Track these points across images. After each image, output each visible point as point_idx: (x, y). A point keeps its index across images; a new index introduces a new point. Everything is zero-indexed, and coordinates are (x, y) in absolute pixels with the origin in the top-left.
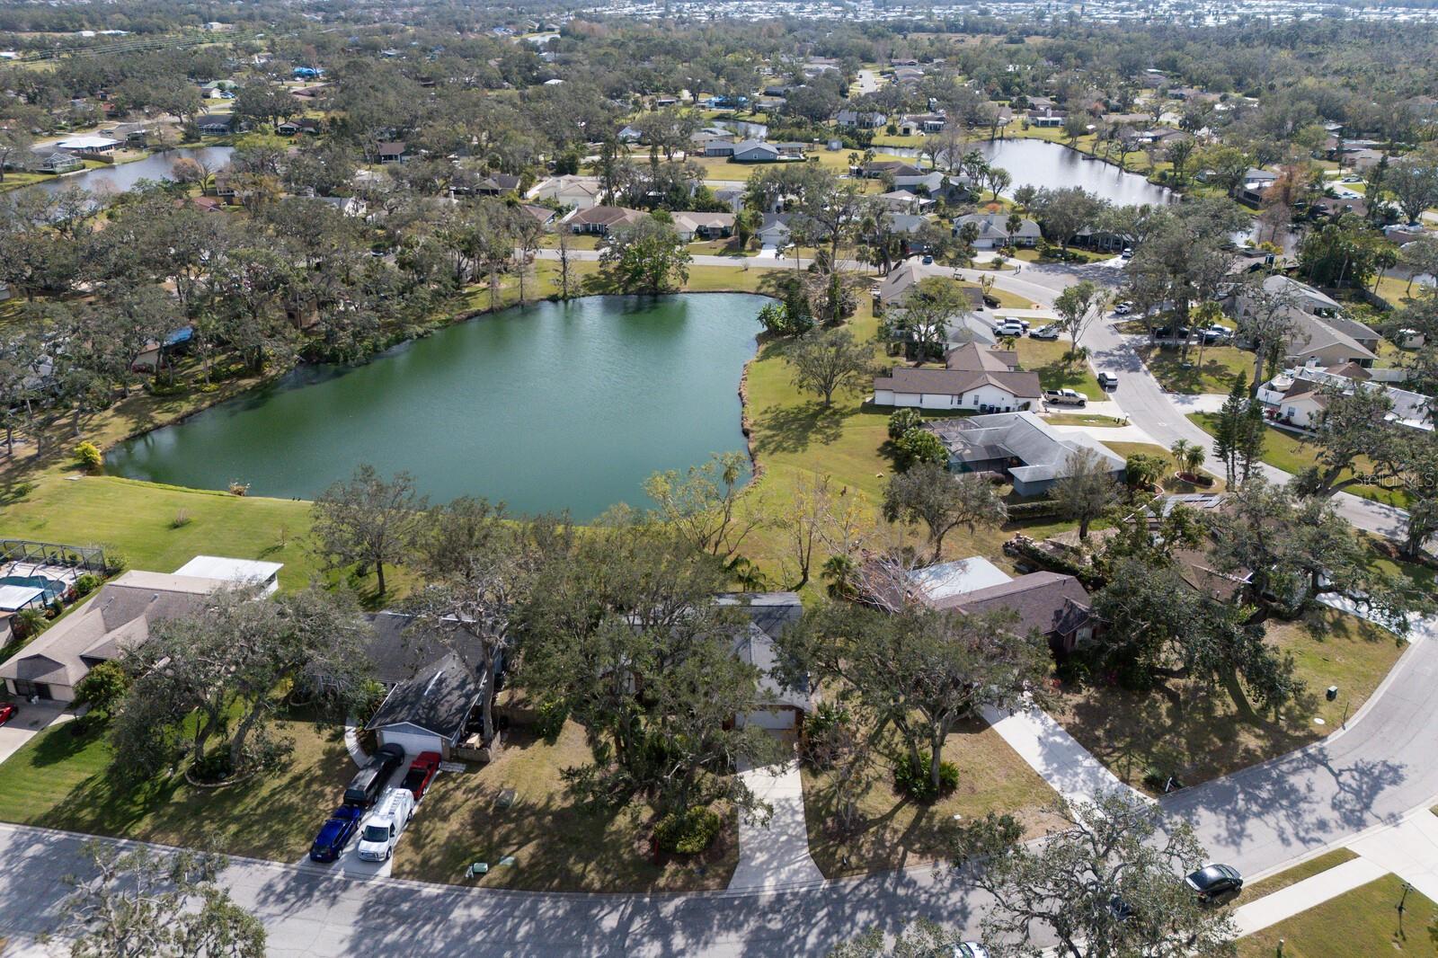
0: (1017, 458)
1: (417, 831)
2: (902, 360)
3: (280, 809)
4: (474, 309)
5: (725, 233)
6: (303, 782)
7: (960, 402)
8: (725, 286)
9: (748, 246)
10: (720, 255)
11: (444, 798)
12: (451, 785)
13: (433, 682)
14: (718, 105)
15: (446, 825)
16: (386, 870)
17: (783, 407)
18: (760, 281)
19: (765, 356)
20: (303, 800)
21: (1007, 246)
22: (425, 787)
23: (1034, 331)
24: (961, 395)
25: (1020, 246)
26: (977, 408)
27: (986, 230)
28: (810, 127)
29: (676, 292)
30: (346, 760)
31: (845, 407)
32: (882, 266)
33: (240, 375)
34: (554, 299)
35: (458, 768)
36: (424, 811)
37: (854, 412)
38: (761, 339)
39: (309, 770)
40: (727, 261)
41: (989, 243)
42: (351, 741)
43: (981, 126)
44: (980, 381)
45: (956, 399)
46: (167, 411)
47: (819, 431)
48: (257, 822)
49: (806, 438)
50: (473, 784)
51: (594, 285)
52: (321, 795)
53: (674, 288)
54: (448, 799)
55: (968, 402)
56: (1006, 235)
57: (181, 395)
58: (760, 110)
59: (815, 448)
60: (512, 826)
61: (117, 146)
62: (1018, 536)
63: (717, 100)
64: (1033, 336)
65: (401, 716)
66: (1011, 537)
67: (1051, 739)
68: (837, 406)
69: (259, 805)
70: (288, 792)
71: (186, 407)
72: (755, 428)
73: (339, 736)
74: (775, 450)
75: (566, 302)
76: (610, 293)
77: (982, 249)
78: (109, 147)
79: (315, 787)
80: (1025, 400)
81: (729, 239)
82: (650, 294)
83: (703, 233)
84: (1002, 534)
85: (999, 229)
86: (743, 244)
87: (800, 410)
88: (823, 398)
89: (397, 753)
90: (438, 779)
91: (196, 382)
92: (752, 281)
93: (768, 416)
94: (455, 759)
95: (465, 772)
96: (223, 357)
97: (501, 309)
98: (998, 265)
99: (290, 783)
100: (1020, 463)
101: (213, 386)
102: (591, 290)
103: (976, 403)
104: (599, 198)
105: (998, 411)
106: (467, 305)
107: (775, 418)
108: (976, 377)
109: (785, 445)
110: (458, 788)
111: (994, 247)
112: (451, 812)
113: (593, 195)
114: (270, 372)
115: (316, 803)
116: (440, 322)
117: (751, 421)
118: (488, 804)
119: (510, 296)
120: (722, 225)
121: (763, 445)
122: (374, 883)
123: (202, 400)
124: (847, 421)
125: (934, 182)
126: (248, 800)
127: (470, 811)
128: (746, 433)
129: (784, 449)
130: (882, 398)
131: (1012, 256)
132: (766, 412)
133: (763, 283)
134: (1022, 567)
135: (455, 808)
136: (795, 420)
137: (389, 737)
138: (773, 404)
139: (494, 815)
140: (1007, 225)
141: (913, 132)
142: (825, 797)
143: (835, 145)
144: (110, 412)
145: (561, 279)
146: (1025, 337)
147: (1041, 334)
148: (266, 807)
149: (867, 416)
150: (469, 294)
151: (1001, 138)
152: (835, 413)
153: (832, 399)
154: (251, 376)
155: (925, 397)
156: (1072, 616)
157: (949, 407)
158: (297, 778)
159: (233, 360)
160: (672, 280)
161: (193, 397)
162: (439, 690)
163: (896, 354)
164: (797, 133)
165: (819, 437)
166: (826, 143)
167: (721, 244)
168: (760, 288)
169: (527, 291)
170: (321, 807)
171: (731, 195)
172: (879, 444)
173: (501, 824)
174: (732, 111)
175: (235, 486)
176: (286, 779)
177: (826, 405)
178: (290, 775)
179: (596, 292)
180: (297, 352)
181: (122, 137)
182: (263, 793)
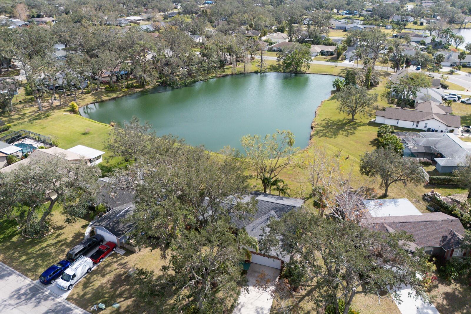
0: (441, 154)
1: (88, 279)
2: (394, 106)
3: (45, 254)
4: (226, 73)
5: (332, 54)
6: (61, 243)
7: (417, 126)
8: (325, 72)
9: (340, 59)
10: (327, 61)
11: (108, 265)
12: (115, 260)
13: (123, 211)
14: (346, 14)
15: (102, 279)
16: (66, 295)
17: (332, 119)
18: (340, 71)
19: (333, 98)
20: (56, 252)
21: (457, 66)
22: (103, 258)
23: (464, 100)
24: (418, 122)
25: (464, 66)
26: (426, 129)
27: (448, 58)
28: (380, 21)
29: (304, 73)
30: (81, 237)
31: (361, 122)
32: (396, 69)
33: (136, 87)
34: (256, 72)
35: (122, 252)
36: (97, 269)
37: (364, 125)
38: (333, 92)
39: (65, 239)
40: (330, 63)
41: (449, 64)
42: (88, 230)
43: (456, 24)
44: (429, 117)
45: (415, 124)
46: (108, 96)
47: (345, 131)
48: (33, 257)
49: (338, 132)
50: (124, 261)
51: (274, 69)
52: (63, 251)
53: (304, 72)
54: (110, 266)
55: (421, 126)
56: (458, 61)
57: (114, 91)
58: (362, 16)
59: (341, 138)
60: (128, 287)
61: (143, 20)
62: (432, 192)
63: (345, 12)
64: (462, 102)
66: (429, 192)
68: (357, 121)
69: (40, 250)
70: (53, 247)
71: (114, 95)
72: (316, 126)
73: (84, 227)
74: (322, 136)
75: (261, 73)
76: (278, 72)
77: (445, 66)
78: (140, 20)
79: (63, 247)
80: (451, 128)
81: (333, 56)
82: (294, 73)
83: (323, 53)
84: (424, 189)
85: (455, 58)
86: (338, 58)
87: (339, 121)
88: (350, 117)
89: (101, 239)
90: (110, 256)
91: (122, 88)
92: (337, 71)
93: (324, 122)
94: (122, 247)
95: (124, 255)
96: (135, 81)
97: (236, 74)
98: (452, 73)
99: (56, 243)
100: (442, 156)
101: (126, 90)
102: (271, 70)
103: (426, 127)
104: (287, 40)
105: (437, 131)
106: (224, 72)
107: (327, 123)
108: (429, 115)
109: (327, 134)
110: (116, 262)
111: (451, 66)
112: (107, 274)
113: (285, 39)
114: (147, 87)
115: (59, 255)
116: (212, 77)
117: (316, 123)
118: (125, 273)
119: (241, 70)
120: (331, 50)
121: (317, 133)
122: (58, 300)
123: (120, 94)
124: (359, 128)
125: (428, 41)
126: (37, 247)
127: (115, 275)
128: (312, 128)
129: (326, 136)
130: (379, 120)
131: (459, 70)
132: (324, 120)
133: (341, 72)
134: (432, 209)
135: (111, 271)
136: (336, 124)
138: (327, 118)
139: (124, 280)
140: (459, 56)
141: (425, 24)
143: (389, 27)
144: (90, 94)
145: (260, 65)
146: (459, 102)
147: (466, 102)
148: (41, 252)
149: (370, 127)
150: (226, 68)
152: (355, 124)
153: (355, 118)
154: (140, 88)
155: (400, 121)
156: (452, 240)
157: (412, 127)
158: (59, 242)
159: (137, 82)
160: (303, 69)
161: (118, 92)
162: (124, 215)
163: (392, 103)
164: (374, 23)
165: (344, 133)
166: (385, 26)
167: (329, 57)
168: (340, 74)
169: (246, 69)
170: (60, 257)
171: (338, 41)
172: (372, 140)
173: (124, 285)
174: (351, 16)
175: (112, 123)
176: (55, 241)
177: (352, 120)
178: (58, 239)
179: (273, 71)
180: (159, 82)
181: (145, 17)
182: (44, 245)
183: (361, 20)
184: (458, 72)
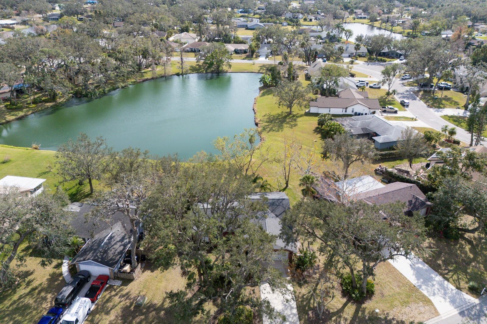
0: (375, 133)
1: (92, 320)
2: (319, 96)
3: (23, 306)
4: (146, 78)
5: (245, 52)
6: (37, 291)
7: (346, 111)
8: (246, 70)
9: (254, 56)
10: (244, 59)
11: (108, 301)
12: (113, 293)
13: (107, 238)
14: (241, 12)
15: (107, 317)
17: (272, 114)
18: (259, 68)
19: (263, 95)
20: (35, 302)
21: (355, 56)
22: (99, 295)
23: (372, 85)
24: (346, 108)
25: (360, 56)
26: (353, 114)
27: (346, 50)
28: (275, 19)
29: (227, 72)
30: (61, 278)
31: (298, 114)
32: (307, 62)
33: (46, 101)
34: (178, 75)
35: (118, 283)
36: (97, 308)
37: (301, 116)
38: (261, 89)
39: (40, 285)
40: (246, 61)
41: (347, 55)
42: (65, 269)
43: (338, 19)
44: (354, 103)
45: (344, 110)
46: (13, 115)
47: (288, 123)
48: (8, 315)
49: (282, 126)
50: (124, 292)
51: (194, 70)
52: (45, 299)
53: (225, 71)
54: (111, 301)
55: (349, 112)
56: (354, 51)
57: (20, 109)
58: (257, 14)
59: (287, 130)
60: (143, 317)
61: (17, 24)
62: (380, 166)
63: (241, 10)
64: (371, 87)
65: (88, 257)
66: (377, 166)
67: (417, 266)
68: (294, 113)
69: (11, 305)
70: (28, 297)
71: (21, 114)
72: (260, 122)
73: (59, 266)
74: (269, 131)
75: (183, 76)
76: (200, 73)
77: (345, 57)
78: (14, 24)
79: (43, 294)
80: (373, 111)
81: (247, 54)
82: (216, 73)
83: (237, 52)
84: (372, 165)
85: (352, 50)
86: (252, 55)
87: (279, 115)
88: (289, 110)
89: (87, 275)
90: (106, 290)
91: (27, 104)
92: (256, 68)
93: (266, 117)
94: (116, 278)
95: (121, 285)
96: (41, 95)
97: (157, 78)
98: (352, 62)
99: (30, 292)
100: (377, 135)
101: (34, 106)
102: (193, 71)
103: (353, 111)
104: (197, 40)
105: (362, 114)
106: (143, 76)
107: (269, 118)
108: (352, 101)
109: (274, 129)
110: (116, 295)
111: (349, 56)
112: (111, 309)
113: (195, 39)
114: (59, 101)
115: (42, 304)
116: (132, 82)
117: (259, 119)
118: (131, 304)
119: (160, 73)
120: (244, 49)
121: (264, 129)
123: (28, 111)
124: (299, 119)
125: (324, 34)
126: (6, 302)
127: (122, 308)
128: (257, 124)
129: (273, 131)
130: (313, 110)
131: (357, 60)
132: (265, 116)
133: (261, 69)
134: (385, 180)
135: (114, 306)
136: (277, 119)
137: (83, 267)
138: (267, 113)
139: (134, 311)
140: (355, 47)
141: (313, 20)
142: (307, 298)
143: (285, 24)
145: (181, 66)
146: (368, 87)
147: (374, 86)
148: (15, 306)
149: (307, 117)
150: (144, 72)
151: (345, 23)
152: (294, 116)
153: (292, 111)
154: (50, 102)
155: (331, 109)
156: (417, 203)
157: (342, 113)
158: (34, 289)
159: (44, 96)
160: (225, 68)
161: (25, 110)
162: (109, 243)
163: (316, 94)
164: (271, 20)
165: (288, 125)
166: (281, 24)
167: (244, 56)
168: (259, 71)
169: (167, 71)
170: (44, 306)
171: (247, 39)
172: (314, 129)
173: (137, 316)
174: (246, 14)
175: (34, 146)
176: (28, 290)
177: (290, 113)
178: (30, 288)
179: (195, 72)
180: (71, 93)
181: (20, 21)
182: (15, 297)
183: (257, 18)
184: (357, 61)
